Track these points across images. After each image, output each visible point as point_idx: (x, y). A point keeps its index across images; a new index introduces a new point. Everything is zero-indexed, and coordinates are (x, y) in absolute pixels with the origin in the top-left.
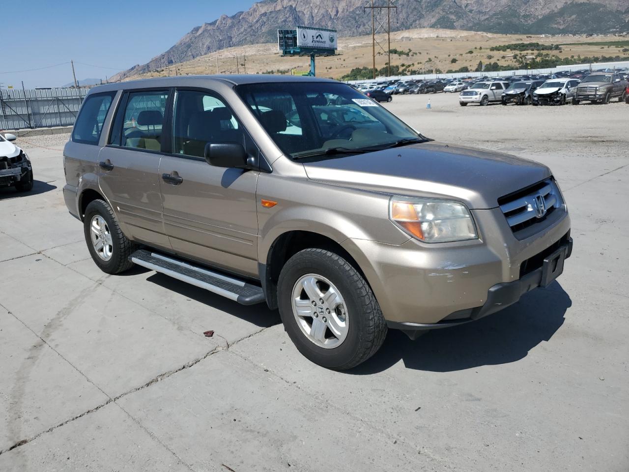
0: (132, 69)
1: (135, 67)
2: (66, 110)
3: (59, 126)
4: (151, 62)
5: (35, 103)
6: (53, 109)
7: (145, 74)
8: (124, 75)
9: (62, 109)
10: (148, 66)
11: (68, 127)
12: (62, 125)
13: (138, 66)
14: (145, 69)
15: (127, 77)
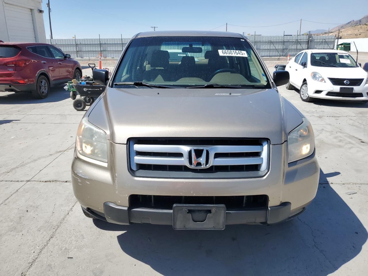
0: (349, 23)
1: (351, 22)
2: (274, 48)
3: (268, 56)
4: (363, 18)
5: (259, 43)
6: (267, 47)
7: (356, 27)
8: (342, 27)
9: (272, 47)
10: (360, 21)
11: (272, 57)
12: (270, 56)
13: (354, 21)
14: (357, 23)
15: (343, 28)
